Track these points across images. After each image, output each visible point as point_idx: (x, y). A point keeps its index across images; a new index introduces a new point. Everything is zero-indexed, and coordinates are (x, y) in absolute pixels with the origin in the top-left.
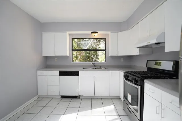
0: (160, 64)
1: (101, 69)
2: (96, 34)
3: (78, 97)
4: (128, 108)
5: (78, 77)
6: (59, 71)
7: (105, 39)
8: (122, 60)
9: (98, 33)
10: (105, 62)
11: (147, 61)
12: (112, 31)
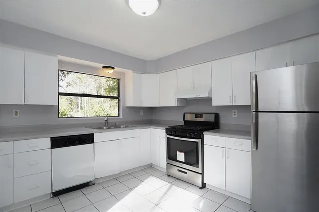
0: (201, 117)
1: (120, 128)
2: (111, 71)
3: (91, 183)
4: (180, 171)
5: (93, 144)
6: (51, 138)
7: (118, 79)
8: (141, 113)
9: (113, 68)
10: (119, 116)
11: (185, 114)
12: (135, 70)
